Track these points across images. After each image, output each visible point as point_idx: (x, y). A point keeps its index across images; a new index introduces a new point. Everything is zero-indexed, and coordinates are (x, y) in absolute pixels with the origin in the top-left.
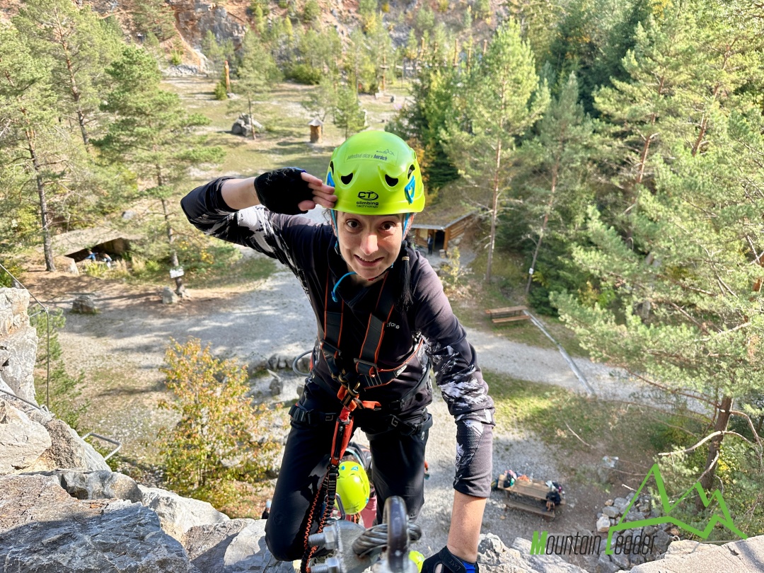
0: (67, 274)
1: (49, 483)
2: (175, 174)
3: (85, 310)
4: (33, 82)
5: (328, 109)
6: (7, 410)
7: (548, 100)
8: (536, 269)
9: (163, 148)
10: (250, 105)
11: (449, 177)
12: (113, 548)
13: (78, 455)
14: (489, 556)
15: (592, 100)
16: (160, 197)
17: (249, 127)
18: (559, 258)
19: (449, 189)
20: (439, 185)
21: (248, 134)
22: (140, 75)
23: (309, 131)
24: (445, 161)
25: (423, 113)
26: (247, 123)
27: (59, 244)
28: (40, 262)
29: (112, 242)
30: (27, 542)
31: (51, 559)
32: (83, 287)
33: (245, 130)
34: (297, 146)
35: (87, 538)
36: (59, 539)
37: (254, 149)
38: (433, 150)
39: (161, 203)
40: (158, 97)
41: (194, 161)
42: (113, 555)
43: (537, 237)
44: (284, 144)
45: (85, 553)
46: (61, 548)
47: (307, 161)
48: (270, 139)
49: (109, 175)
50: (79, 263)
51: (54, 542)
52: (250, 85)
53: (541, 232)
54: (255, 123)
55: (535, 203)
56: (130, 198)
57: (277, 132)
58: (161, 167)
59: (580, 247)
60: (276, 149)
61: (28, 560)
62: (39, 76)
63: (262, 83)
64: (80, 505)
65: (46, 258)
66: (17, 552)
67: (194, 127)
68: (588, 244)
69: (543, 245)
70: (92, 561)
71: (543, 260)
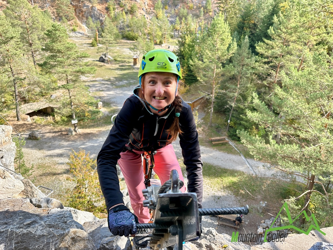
0: (26, 122)
1: (25, 201)
2: (74, 79)
3: (34, 138)
4: (12, 38)
5: (141, 51)
6: (6, 174)
7: (236, 48)
8: (231, 121)
9: (69, 67)
10: (107, 49)
11: (194, 81)
12: (54, 226)
13: (36, 193)
14: (210, 236)
15: (255, 48)
16: (67, 89)
17: (106, 58)
18: (241, 115)
19: (194, 86)
20: (189, 84)
21: (106, 62)
22: (59, 35)
23: (133, 61)
24: (192, 74)
25: (182, 53)
26: (105, 57)
27: (23, 109)
28: (14, 117)
29: (46, 108)
30: (17, 224)
31: (28, 230)
32: (33, 128)
33: (105, 60)
34: (127, 67)
35: (43, 222)
36: (31, 223)
37: (109, 68)
38: (187, 69)
39: (68, 91)
40: (67, 45)
41: (83, 73)
42: (53, 229)
43: (231, 107)
44: (122, 66)
45: (42, 228)
46: (32, 226)
47: (132, 74)
48: (116, 64)
49: (45, 79)
50: (31, 118)
51: (29, 224)
52: (107, 40)
53: (233, 105)
54: (109, 57)
55: (231, 92)
56: (54, 89)
57: (119, 61)
58: (68, 75)
59: (249, 111)
60: (118, 68)
61: (18, 231)
62: (15, 35)
63: (112, 39)
64: (39, 210)
65: (17, 115)
66: (13, 228)
67: (83, 58)
68: (254, 109)
69: (234, 110)
70: (45, 231)
71: (233, 117)
